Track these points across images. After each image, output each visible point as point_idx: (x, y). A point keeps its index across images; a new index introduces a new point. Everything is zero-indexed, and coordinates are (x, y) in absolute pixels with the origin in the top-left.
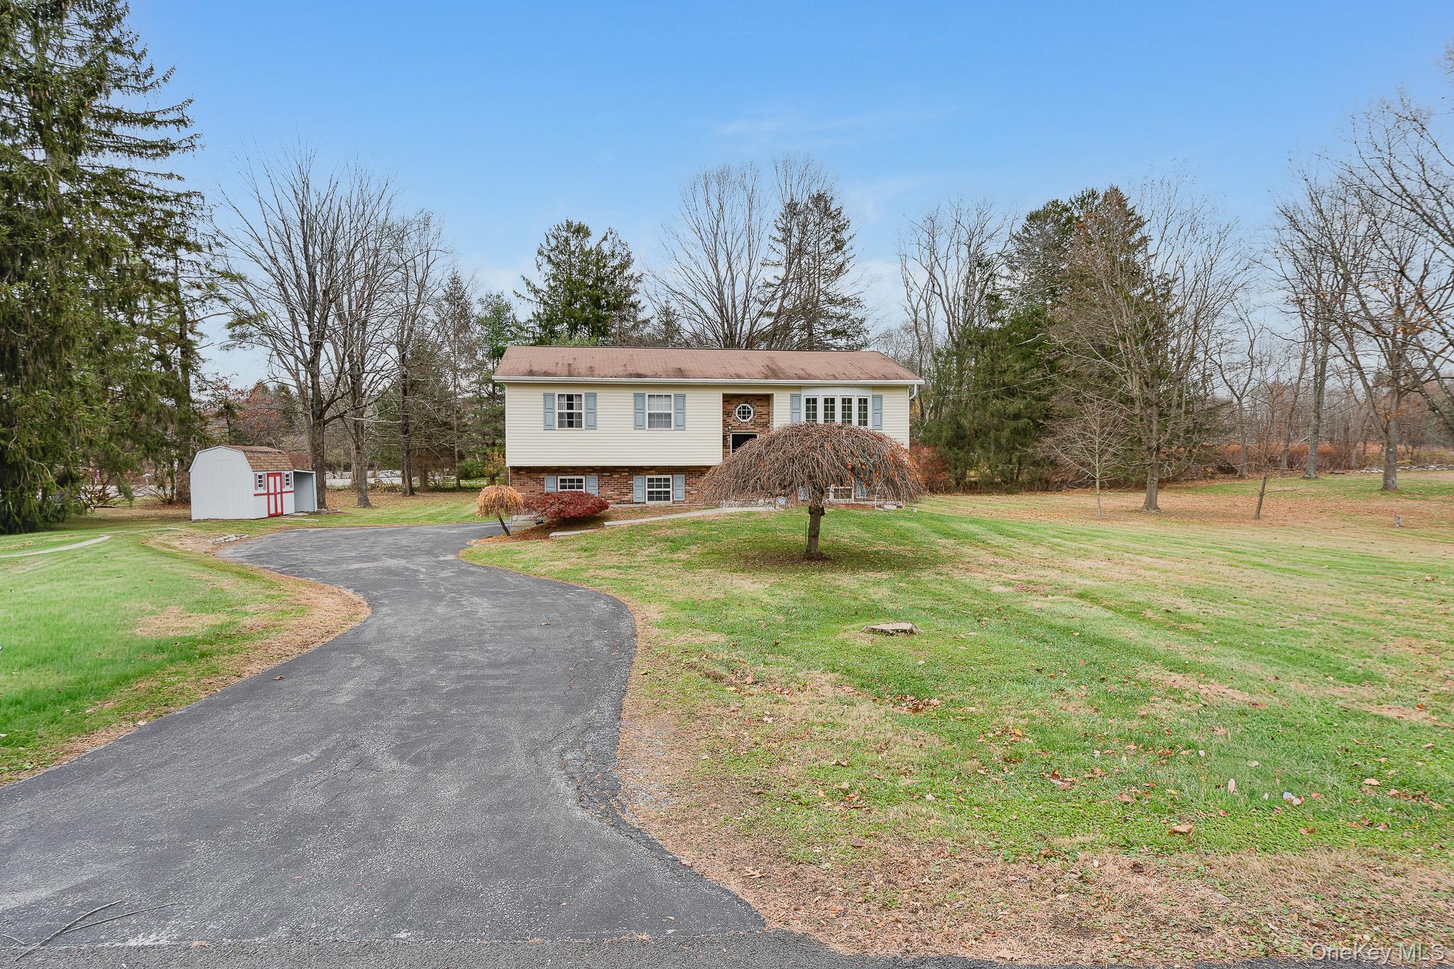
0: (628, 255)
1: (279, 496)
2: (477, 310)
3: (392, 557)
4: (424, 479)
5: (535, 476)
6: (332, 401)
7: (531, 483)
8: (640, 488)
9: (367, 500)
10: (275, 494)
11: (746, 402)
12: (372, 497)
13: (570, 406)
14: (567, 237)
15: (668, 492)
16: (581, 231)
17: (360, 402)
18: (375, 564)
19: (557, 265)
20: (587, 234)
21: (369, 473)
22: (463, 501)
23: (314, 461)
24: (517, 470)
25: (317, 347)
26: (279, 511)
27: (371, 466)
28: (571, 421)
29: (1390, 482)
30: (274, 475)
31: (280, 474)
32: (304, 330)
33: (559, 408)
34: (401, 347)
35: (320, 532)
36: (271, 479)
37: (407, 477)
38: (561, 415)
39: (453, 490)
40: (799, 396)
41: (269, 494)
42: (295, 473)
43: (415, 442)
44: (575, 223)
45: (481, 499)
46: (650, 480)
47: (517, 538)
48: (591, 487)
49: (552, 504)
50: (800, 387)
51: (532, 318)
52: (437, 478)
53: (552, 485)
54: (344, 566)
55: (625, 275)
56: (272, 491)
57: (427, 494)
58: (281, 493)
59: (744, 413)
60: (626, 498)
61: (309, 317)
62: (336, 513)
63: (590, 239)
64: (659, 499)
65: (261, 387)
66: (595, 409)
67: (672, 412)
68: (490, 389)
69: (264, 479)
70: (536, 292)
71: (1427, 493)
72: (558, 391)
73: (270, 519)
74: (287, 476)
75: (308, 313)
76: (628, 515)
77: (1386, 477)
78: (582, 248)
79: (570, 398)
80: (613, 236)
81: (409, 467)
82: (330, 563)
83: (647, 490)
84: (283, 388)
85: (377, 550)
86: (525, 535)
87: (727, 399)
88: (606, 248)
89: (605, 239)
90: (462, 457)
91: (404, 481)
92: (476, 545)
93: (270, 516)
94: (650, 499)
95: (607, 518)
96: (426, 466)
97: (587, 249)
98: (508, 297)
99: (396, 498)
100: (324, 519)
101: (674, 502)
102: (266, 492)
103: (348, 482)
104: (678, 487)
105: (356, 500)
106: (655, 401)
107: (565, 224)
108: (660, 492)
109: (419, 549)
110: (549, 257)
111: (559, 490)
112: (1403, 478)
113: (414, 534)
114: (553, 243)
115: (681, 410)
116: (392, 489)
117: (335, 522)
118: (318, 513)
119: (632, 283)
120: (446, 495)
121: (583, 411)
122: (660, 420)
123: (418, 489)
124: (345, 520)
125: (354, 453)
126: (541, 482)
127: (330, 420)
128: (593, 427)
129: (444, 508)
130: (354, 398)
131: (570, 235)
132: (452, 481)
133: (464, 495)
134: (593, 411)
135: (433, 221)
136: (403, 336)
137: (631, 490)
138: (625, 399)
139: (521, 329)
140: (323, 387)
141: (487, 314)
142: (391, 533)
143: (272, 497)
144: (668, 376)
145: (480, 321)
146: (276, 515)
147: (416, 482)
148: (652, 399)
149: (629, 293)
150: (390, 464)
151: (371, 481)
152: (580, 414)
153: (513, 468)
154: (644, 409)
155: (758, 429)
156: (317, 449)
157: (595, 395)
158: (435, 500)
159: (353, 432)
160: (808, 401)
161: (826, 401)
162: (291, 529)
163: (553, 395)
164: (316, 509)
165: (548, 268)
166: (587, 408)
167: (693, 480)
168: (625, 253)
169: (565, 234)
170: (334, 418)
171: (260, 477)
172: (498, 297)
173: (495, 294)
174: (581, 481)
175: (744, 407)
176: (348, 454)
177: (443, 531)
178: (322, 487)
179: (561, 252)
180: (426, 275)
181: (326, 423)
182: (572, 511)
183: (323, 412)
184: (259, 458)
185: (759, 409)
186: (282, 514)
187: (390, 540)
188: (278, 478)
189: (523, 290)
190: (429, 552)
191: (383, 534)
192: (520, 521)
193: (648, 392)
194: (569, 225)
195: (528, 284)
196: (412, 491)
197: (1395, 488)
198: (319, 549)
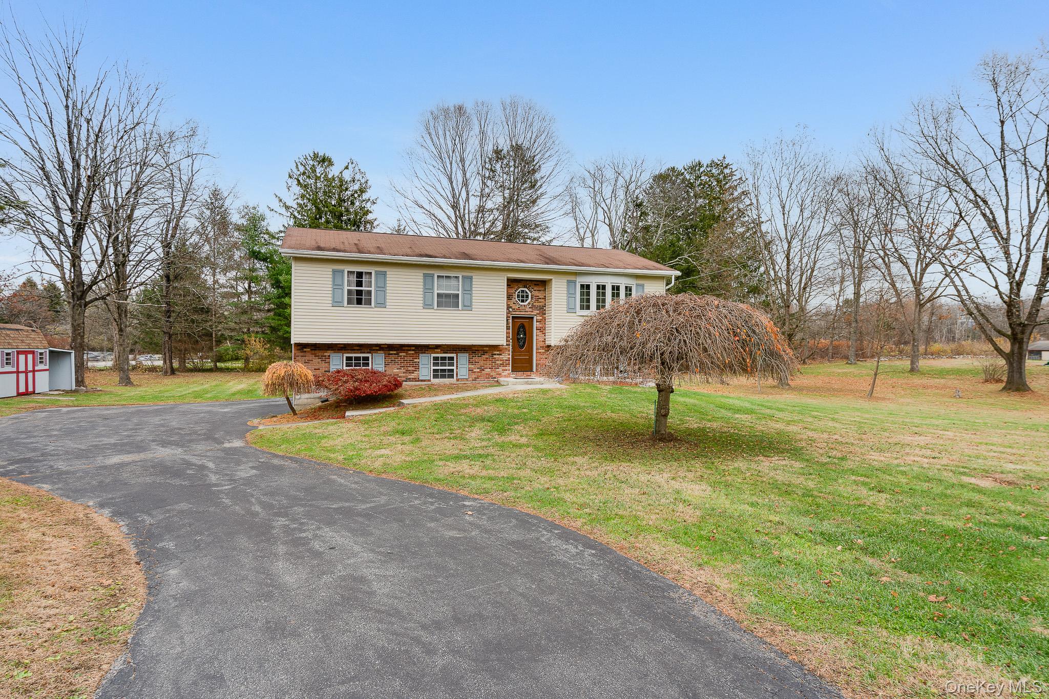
0: (366, 182)
1: (30, 375)
2: (235, 218)
3: (164, 444)
4: (182, 361)
5: (320, 353)
6: (94, 282)
7: (316, 360)
8: (426, 366)
9: (129, 379)
10: (26, 372)
11: (525, 287)
12: (133, 377)
13: (359, 284)
14: (313, 165)
15: (452, 370)
16: (325, 161)
17: (124, 285)
18: (142, 456)
19: (306, 187)
20: (331, 163)
21: (131, 357)
22: (223, 380)
23: (74, 340)
24: (302, 347)
25: (79, 230)
26: (30, 389)
27: (132, 351)
28: (359, 298)
29: (915, 366)
30: (26, 353)
31: (33, 353)
32: (67, 217)
33: (348, 285)
34: (167, 246)
35: (74, 412)
36: (22, 357)
37: (168, 359)
38: (349, 292)
39: (210, 370)
40: (575, 282)
41: (18, 372)
42: (51, 352)
43: (178, 328)
44: (321, 154)
45: (267, 377)
46: (436, 359)
47: (306, 418)
48: (378, 363)
49: (346, 382)
50: (576, 274)
51: (282, 229)
52: (195, 360)
53: (337, 362)
54: (100, 461)
55: (364, 198)
56: (22, 368)
57: (186, 374)
58: (34, 371)
59: (523, 297)
60: (412, 376)
61: (72, 201)
62: (95, 391)
63: (333, 168)
64: (443, 377)
65: (30, 284)
66: (385, 287)
67: (460, 293)
68: (246, 286)
69: (13, 358)
70: (287, 208)
71: (942, 373)
72: (347, 268)
73: (19, 398)
74: (41, 354)
75: (71, 197)
76: (421, 392)
77: (912, 363)
78: (326, 175)
79: (360, 275)
80: (354, 165)
81: (170, 351)
82: (81, 455)
83: (433, 368)
84: (52, 287)
85: (143, 435)
86: (314, 414)
87: (511, 282)
88: (347, 176)
89: (347, 168)
90: (219, 342)
91: (165, 362)
92: (264, 427)
93: (19, 394)
94: (435, 377)
95: (401, 397)
96: (186, 350)
97: (330, 176)
98: (262, 210)
99: (157, 377)
100: (81, 398)
101: (458, 380)
102: (15, 369)
103: (110, 364)
104: (462, 366)
105: (118, 379)
106: (444, 282)
107: (312, 155)
108: (445, 370)
109: (195, 433)
110: (298, 181)
111: (345, 368)
112: (923, 363)
113: (184, 413)
114: (302, 169)
115: (468, 291)
116: (153, 369)
117: (94, 401)
118: (76, 391)
119: (369, 204)
120: (207, 374)
121: (373, 289)
122: (449, 301)
123: (177, 370)
124: (106, 399)
125: (116, 338)
126: (326, 360)
127: (91, 301)
128: (382, 304)
129: (206, 386)
130: (118, 281)
131: (316, 163)
132: (209, 364)
133: (222, 375)
134: (382, 288)
135: (199, 132)
136: (167, 235)
137: (417, 368)
138: (415, 279)
139: (274, 237)
140: (85, 271)
141: (244, 222)
142: (157, 412)
143: (22, 377)
144: (457, 258)
145: (238, 228)
146: (26, 393)
147: (176, 364)
148: (441, 280)
149: (368, 212)
150: (152, 347)
151: (133, 363)
152: (369, 293)
153: (297, 345)
154: (433, 289)
155: (536, 312)
156: (78, 330)
157: (385, 274)
158: (195, 379)
159: (116, 316)
160: (582, 286)
161: (598, 287)
162: (41, 409)
163: (343, 271)
164: (74, 387)
165: (297, 190)
166: (377, 286)
167: (476, 359)
168: (363, 181)
169: (311, 163)
170: (96, 299)
171: (8, 354)
172: (254, 208)
173: (251, 206)
174: (367, 359)
175: (523, 291)
176: (110, 339)
177: (215, 409)
178: (80, 368)
179: (309, 177)
180: (191, 181)
181: (86, 304)
182: (367, 389)
183: (84, 293)
184: (8, 335)
185: (536, 293)
186: (33, 392)
187: (157, 420)
188: (30, 357)
189: (276, 205)
190: (209, 437)
191: (147, 413)
192: (304, 400)
193: (437, 273)
194: (316, 156)
195: (281, 200)
196: (173, 372)
197: (918, 371)
198: (69, 433)
